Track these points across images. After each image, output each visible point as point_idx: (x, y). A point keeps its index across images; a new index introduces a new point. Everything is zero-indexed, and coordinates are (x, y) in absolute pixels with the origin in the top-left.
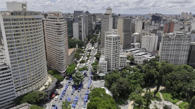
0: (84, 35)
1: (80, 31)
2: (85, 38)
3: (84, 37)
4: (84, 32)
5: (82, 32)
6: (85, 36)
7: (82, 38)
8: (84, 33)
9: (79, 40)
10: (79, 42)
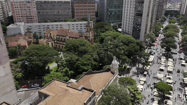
0: (147, 25)
1: (139, 14)
2: (148, 32)
3: (146, 29)
4: (148, 16)
5: (143, 17)
6: (149, 27)
7: (139, 30)
8: (147, 19)
9: (132, 39)
10: (130, 42)
